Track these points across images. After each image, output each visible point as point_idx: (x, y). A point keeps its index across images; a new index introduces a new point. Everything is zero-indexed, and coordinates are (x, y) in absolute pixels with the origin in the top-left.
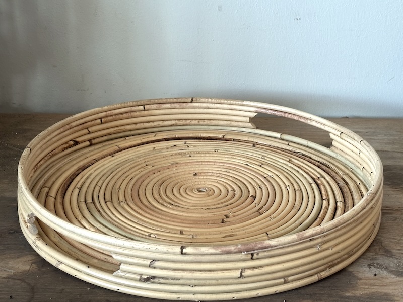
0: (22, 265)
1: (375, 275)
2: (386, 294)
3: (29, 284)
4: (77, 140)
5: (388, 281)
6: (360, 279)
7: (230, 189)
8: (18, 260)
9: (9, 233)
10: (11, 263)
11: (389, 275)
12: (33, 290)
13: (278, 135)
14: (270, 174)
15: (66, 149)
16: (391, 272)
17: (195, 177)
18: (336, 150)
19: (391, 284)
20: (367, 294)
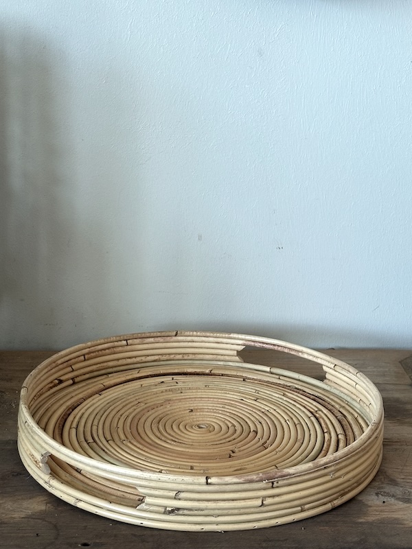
0: (37, 506)
1: (384, 502)
2: (396, 519)
4: (62, 378)
5: (396, 507)
6: (370, 506)
7: (230, 425)
9: (13, 475)
10: (25, 504)
11: (396, 502)
13: (267, 369)
14: (267, 409)
15: (51, 388)
16: (398, 499)
17: (191, 413)
18: (329, 383)
19: (400, 509)
20: (378, 519)
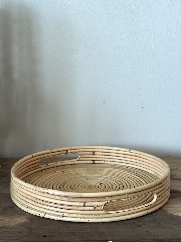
0: (21, 220)
3: (27, 227)
8: (19, 218)
9: (10, 207)
10: (15, 219)
12: (30, 229)
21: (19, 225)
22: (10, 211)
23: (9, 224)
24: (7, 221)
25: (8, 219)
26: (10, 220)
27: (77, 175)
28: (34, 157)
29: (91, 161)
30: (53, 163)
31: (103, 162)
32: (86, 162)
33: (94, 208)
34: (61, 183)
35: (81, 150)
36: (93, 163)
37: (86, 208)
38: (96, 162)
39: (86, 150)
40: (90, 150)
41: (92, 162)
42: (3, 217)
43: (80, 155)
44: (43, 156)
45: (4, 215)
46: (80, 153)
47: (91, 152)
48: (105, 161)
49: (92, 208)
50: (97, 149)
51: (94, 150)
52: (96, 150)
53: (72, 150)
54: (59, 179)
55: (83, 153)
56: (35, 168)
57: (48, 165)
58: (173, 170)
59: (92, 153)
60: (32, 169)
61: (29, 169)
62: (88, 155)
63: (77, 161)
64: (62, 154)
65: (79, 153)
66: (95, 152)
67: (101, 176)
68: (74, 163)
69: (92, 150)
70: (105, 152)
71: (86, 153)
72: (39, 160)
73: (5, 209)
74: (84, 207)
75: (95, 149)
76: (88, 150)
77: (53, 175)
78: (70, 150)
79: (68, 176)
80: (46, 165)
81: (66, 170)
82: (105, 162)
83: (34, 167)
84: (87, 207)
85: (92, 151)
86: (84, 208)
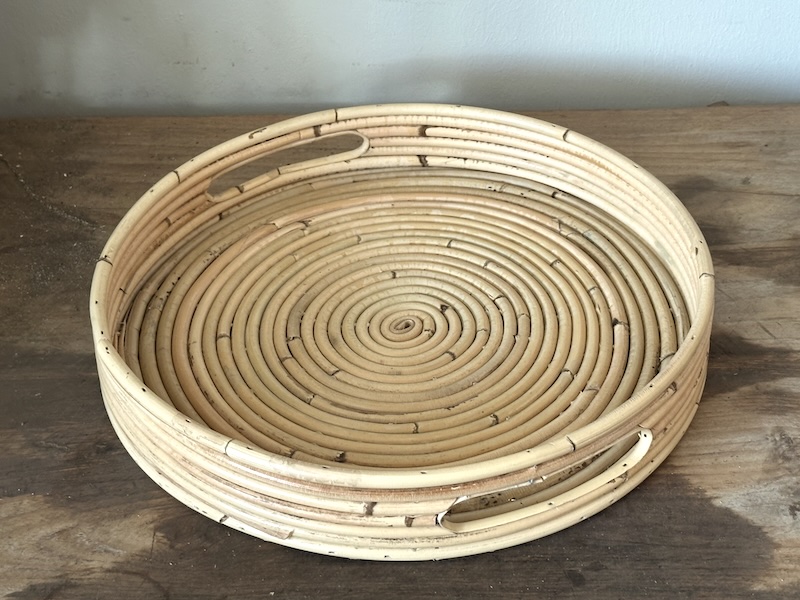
21: (128, 568)
22: (96, 477)
23: (91, 565)
24: (82, 544)
25: (86, 528)
26: (96, 535)
27: (356, 249)
28: (185, 180)
29: (411, 158)
30: (264, 178)
31: (460, 163)
32: (393, 161)
33: (406, 521)
34: (293, 299)
35: (370, 121)
36: (420, 164)
37: (376, 519)
38: (431, 161)
39: (391, 120)
40: (409, 120)
41: (416, 161)
42: (72, 518)
43: (370, 139)
44: (221, 164)
45: (74, 500)
46: (371, 132)
47: (413, 126)
48: (465, 159)
49: (402, 521)
50: (437, 116)
51: (423, 120)
52: (431, 121)
53: (337, 121)
54: (286, 275)
55: (383, 131)
56: (193, 213)
57: (247, 186)
58: (730, 190)
59: (416, 130)
60: (180, 222)
61: (170, 225)
62: (402, 136)
63: (360, 157)
64: (300, 139)
65: (366, 132)
66: (426, 127)
67: (447, 252)
68: (346, 166)
69: (415, 120)
70: (469, 130)
71: (393, 130)
72: (208, 182)
73: (78, 459)
74: (370, 518)
75: (428, 116)
76: (401, 120)
77: (263, 243)
78: (330, 124)
79: (322, 252)
80: (237, 192)
81: (315, 211)
82: (469, 164)
83: (190, 212)
84: (379, 516)
85: (415, 123)
86: (369, 520)
